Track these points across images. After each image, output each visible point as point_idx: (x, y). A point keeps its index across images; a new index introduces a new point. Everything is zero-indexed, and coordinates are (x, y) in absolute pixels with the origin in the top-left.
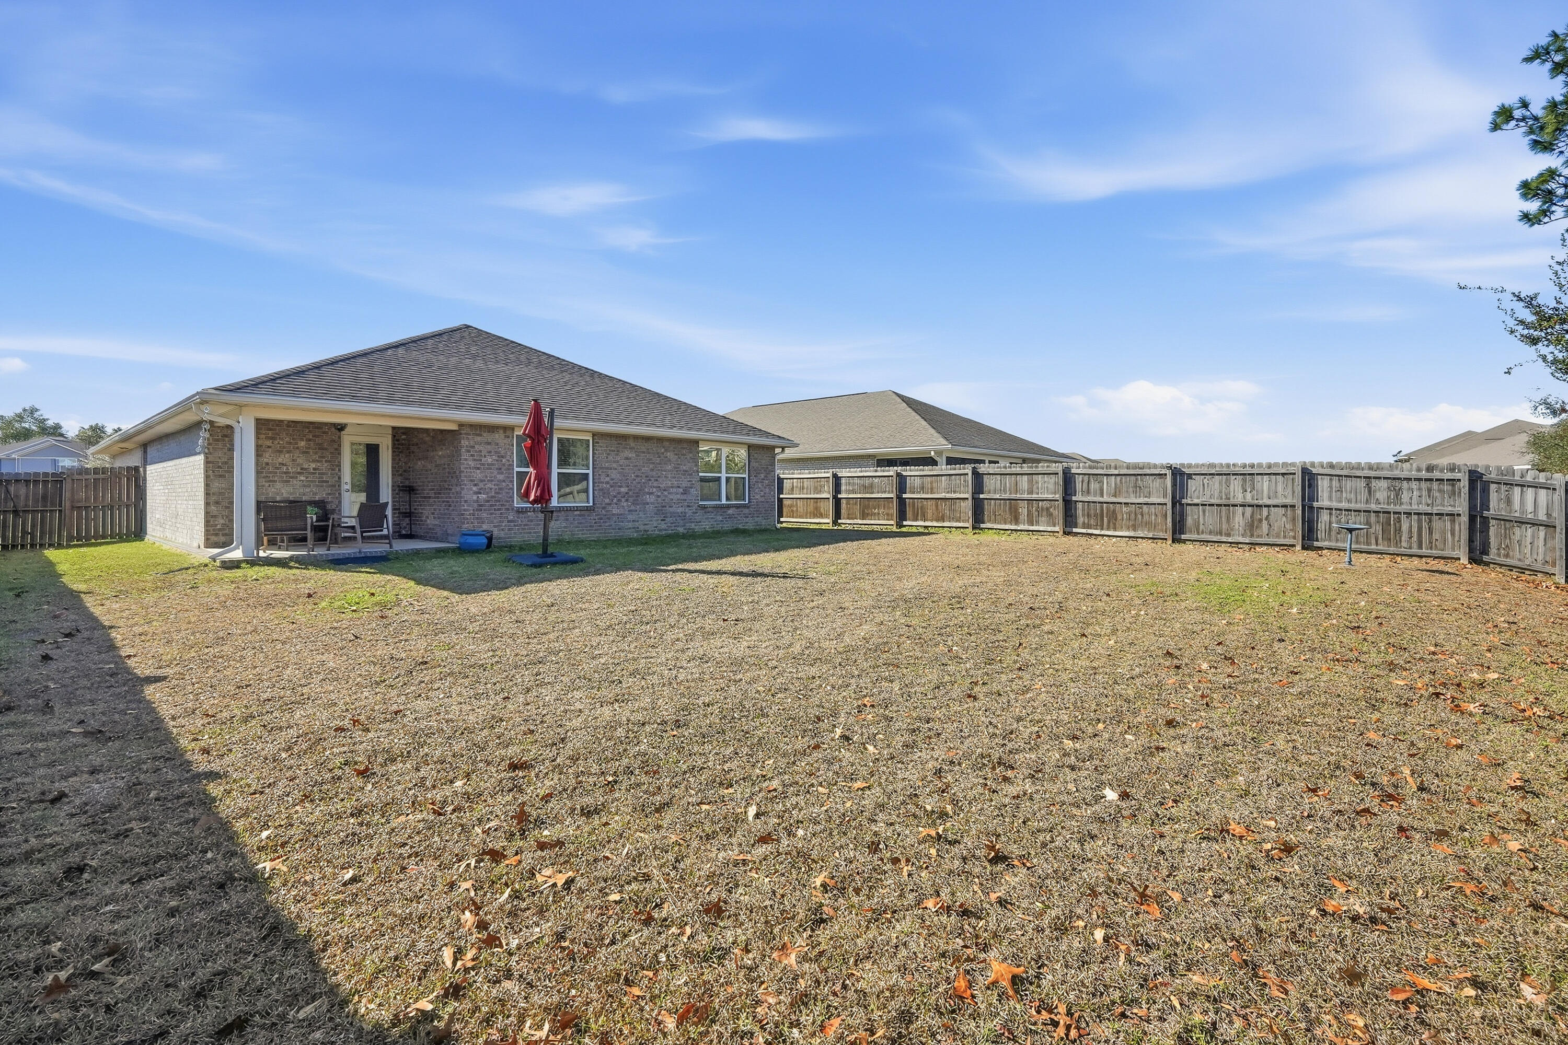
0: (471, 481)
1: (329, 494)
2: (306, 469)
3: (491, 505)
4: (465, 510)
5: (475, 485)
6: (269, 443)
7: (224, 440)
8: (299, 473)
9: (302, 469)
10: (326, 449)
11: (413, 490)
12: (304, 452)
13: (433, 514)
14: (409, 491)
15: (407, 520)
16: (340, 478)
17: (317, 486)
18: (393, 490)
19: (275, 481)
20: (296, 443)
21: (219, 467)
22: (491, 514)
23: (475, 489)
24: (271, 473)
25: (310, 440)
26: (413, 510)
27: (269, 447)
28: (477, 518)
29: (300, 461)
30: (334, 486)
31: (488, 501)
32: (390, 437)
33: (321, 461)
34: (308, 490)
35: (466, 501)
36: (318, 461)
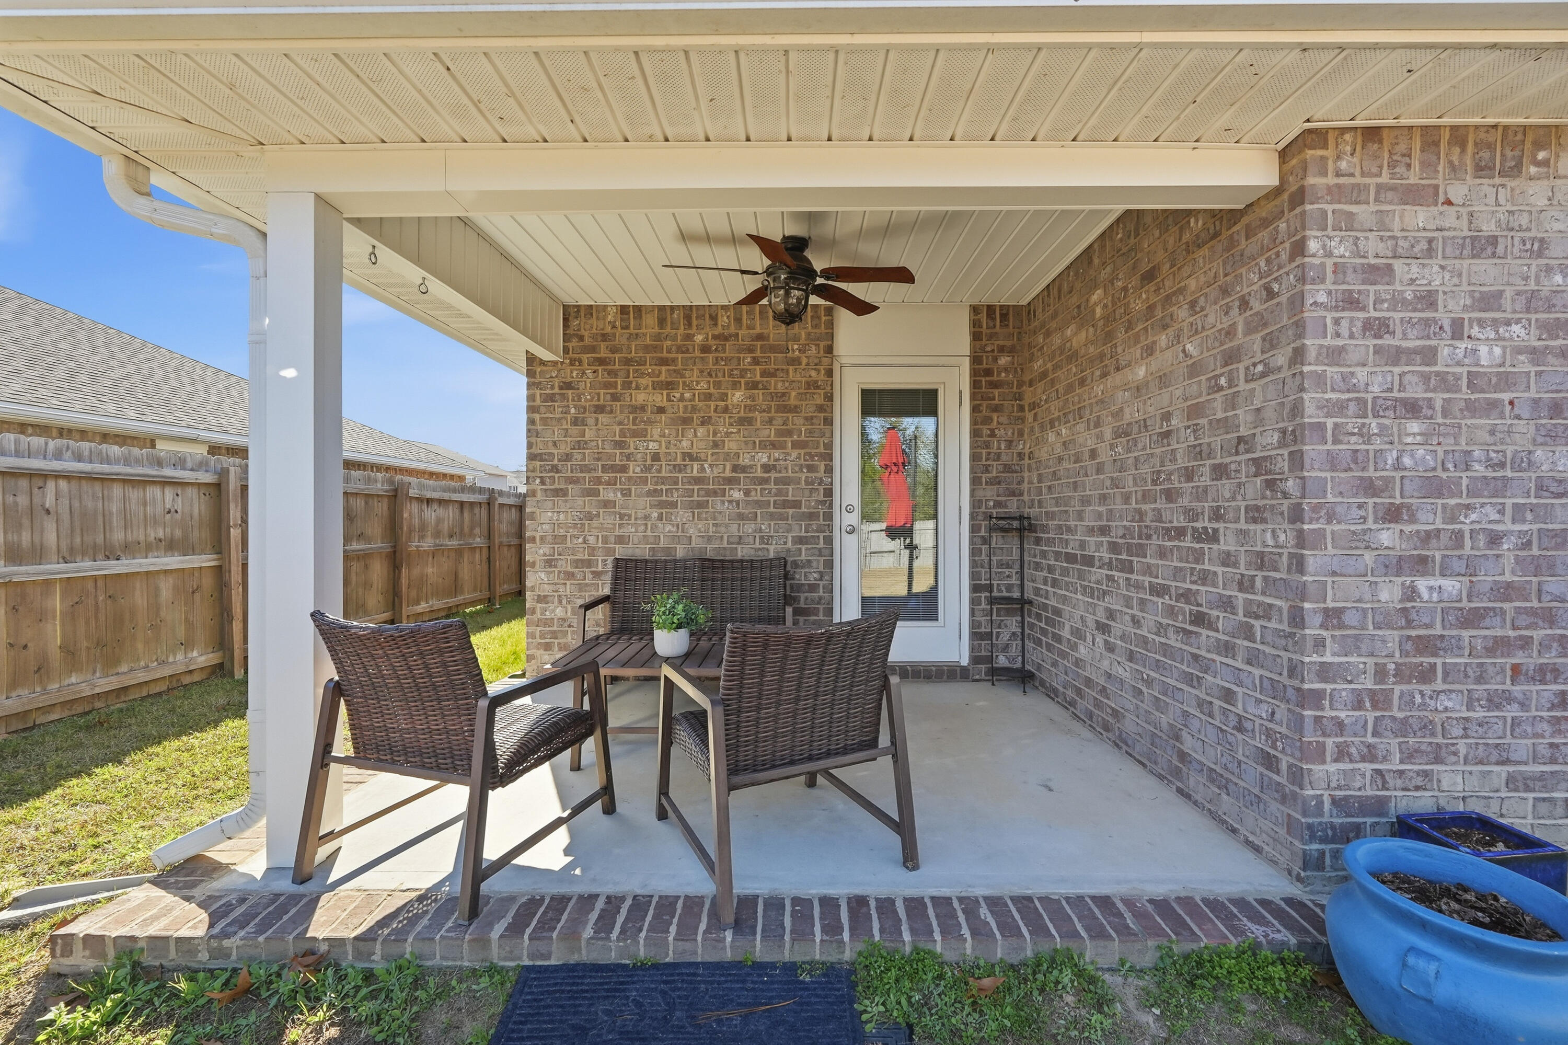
0: (1369, 488)
1: (800, 540)
2: (744, 469)
3: (1498, 646)
4: (1325, 672)
5: (1393, 515)
6: (659, 399)
7: (564, 397)
8: (730, 481)
9: (735, 468)
10: (795, 409)
11: (1032, 528)
12: (742, 421)
13: (1102, 628)
14: (1021, 530)
15: (1013, 624)
16: (829, 493)
17: (772, 516)
18: (974, 529)
19: (674, 505)
20: (724, 397)
21: (555, 469)
22: (1495, 701)
23: (1387, 537)
24: (663, 481)
25: (754, 386)
26: (1029, 594)
27: (661, 410)
28: (1403, 728)
29: (731, 445)
30: (812, 516)
31: (1472, 619)
32: (966, 363)
33: (782, 446)
34: (749, 528)
35: (1333, 617)
36: (774, 445)
